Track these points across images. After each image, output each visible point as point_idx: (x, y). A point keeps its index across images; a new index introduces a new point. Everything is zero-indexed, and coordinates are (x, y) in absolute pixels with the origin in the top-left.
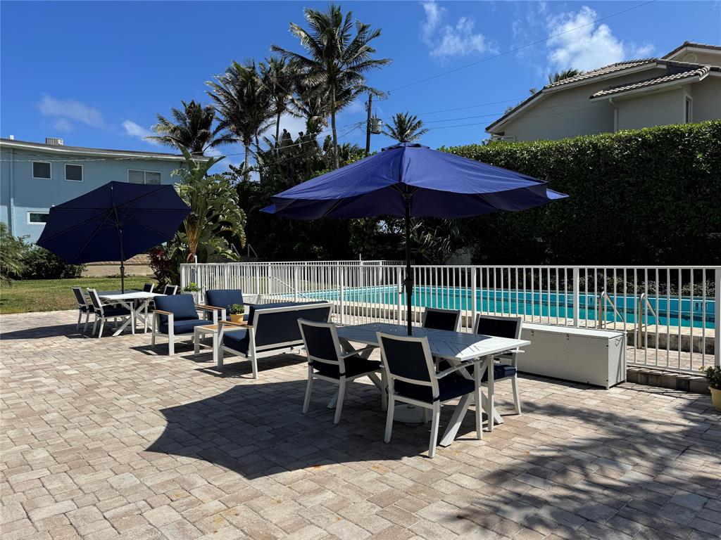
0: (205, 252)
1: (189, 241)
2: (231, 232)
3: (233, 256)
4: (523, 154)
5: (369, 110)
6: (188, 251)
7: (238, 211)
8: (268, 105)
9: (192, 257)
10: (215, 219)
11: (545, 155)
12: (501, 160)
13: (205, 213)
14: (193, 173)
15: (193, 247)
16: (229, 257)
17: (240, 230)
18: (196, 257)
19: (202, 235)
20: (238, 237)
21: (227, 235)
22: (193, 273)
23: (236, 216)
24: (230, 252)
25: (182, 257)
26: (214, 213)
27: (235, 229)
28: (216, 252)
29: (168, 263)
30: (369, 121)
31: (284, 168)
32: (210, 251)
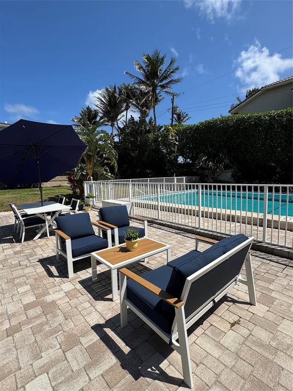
0: (97, 174)
1: (89, 168)
2: (110, 164)
3: (112, 177)
4: (265, 118)
5: (173, 102)
6: (87, 174)
7: (113, 151)
8: (122, 107)
9: (90, 178)
10: (101, 156)
11: (280, 117)
12: (252, 121)
13: (96, 153)
14: (89, 130)
15: (90, 172)
16: (109, 177)
17: (114, 163)
18: (92, 178)
19: (95, 165)
20: (113, 166)
21: (108, 165)
22: (91, 187)
23: (113, 154)
24: (110, 174)
25: (84, 178)
26: (101, 153)
27: (112, 161)
28: (102, 175)
29: (77, 181)
30: (173, 108)
31: (131, 134)
32: (99, 174)
